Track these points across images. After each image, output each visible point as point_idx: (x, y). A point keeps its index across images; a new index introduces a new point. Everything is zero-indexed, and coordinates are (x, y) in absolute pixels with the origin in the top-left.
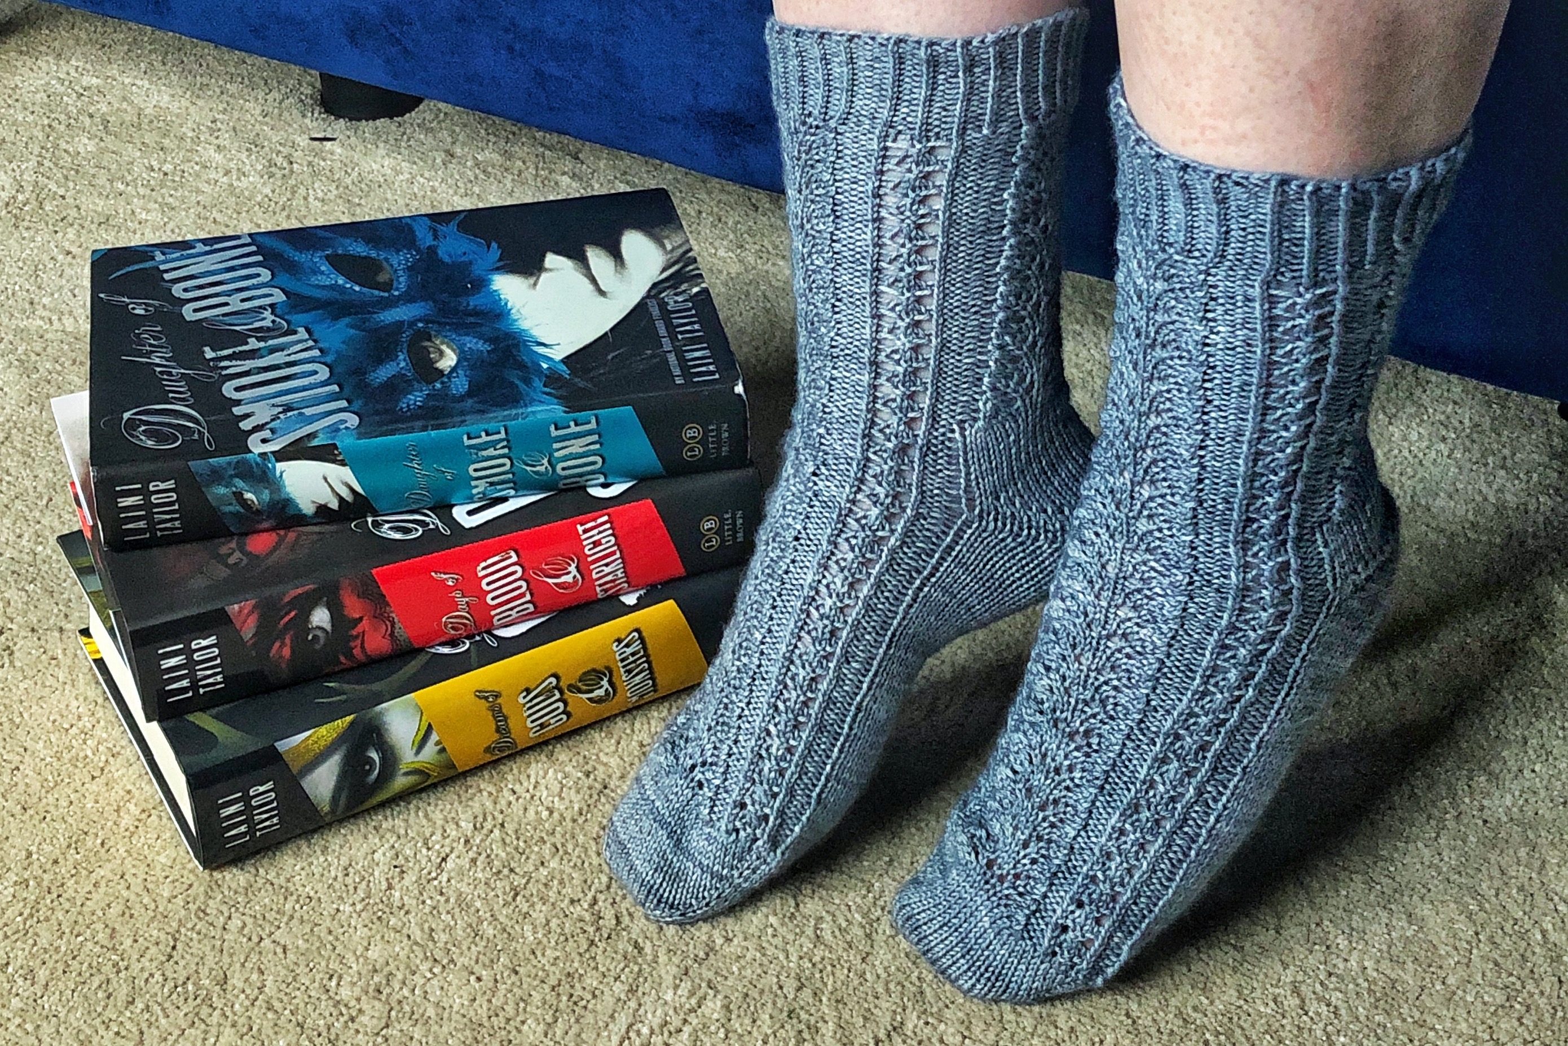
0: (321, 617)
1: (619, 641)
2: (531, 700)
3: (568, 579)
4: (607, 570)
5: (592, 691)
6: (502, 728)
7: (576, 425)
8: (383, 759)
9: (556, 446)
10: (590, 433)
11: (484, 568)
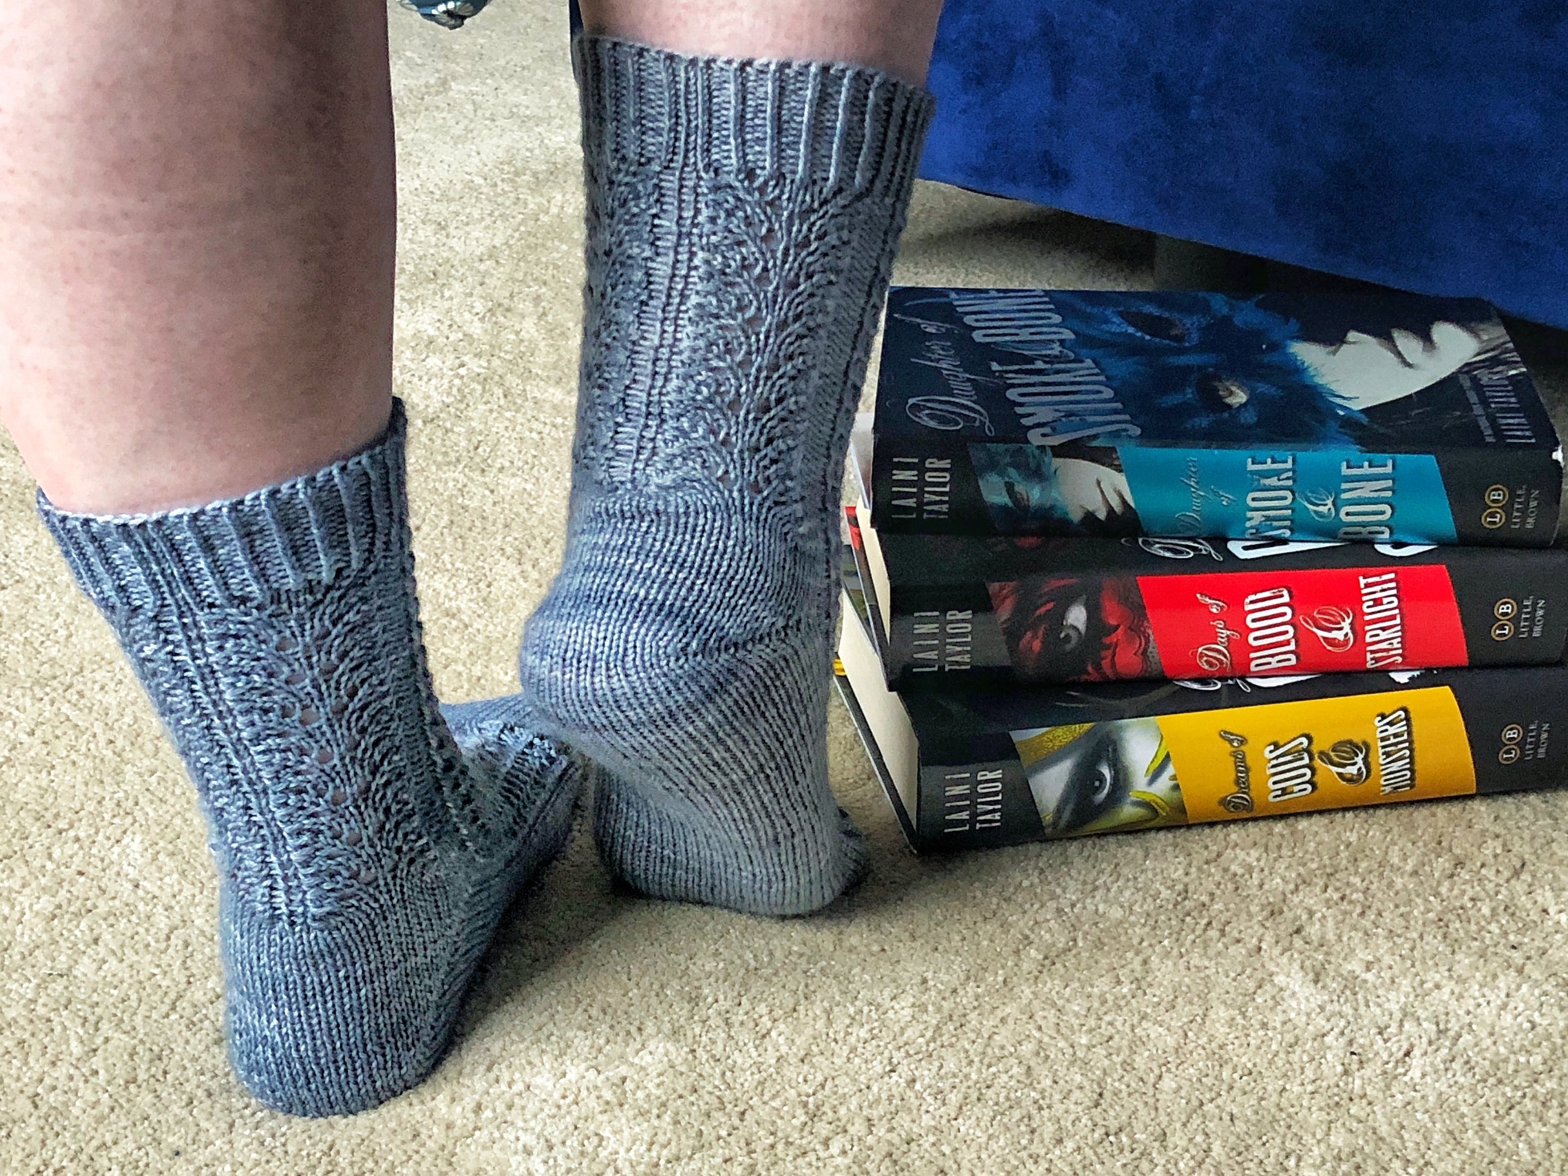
0: (1077, 616)
1: (1383, 717)
2: (1277, 758)
3: (1339, 635)
4: (1383, 635)
5: (1344, 766)
6: (1242, 783)
7: (1370, 466)
8: (1115, 779)
9: (1344, 486)
10: (1383, 477)
11: (1252, 602)
